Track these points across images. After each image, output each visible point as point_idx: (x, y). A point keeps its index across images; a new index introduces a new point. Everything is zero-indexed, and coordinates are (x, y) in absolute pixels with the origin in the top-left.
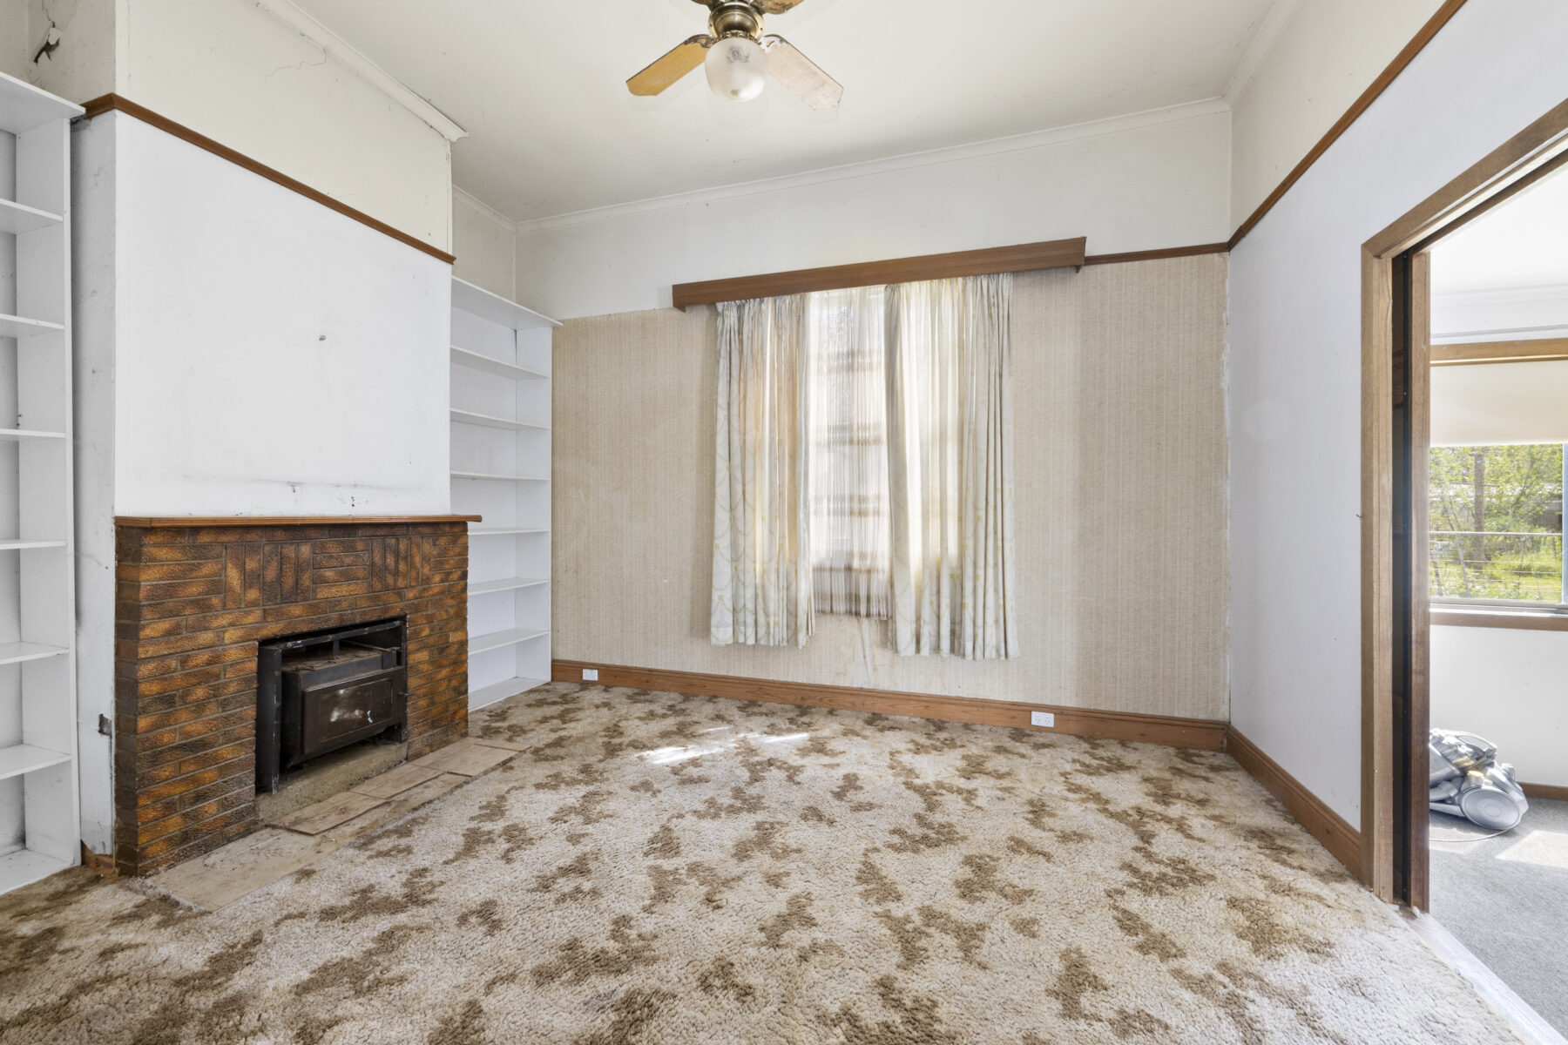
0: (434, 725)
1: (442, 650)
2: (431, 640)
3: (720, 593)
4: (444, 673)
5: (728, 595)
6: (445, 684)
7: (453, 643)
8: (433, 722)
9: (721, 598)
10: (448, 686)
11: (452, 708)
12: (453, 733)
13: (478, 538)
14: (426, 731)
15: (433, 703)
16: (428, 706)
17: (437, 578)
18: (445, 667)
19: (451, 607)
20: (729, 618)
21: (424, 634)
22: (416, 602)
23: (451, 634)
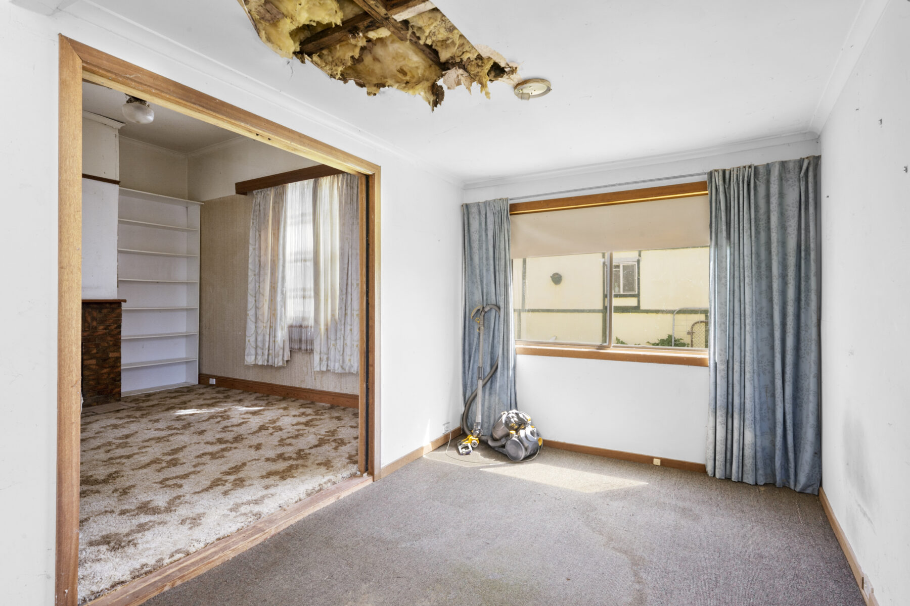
0: (99, 393)
1: (105, 360)
2: (98, 355)
3: (249, 338)
4: (105, 371)
5: (252, 339)
6: (106, 376)
7: (112, 358)
8: (98, 392)
9: (249, 341)
10: (108, 377)
11: (110, 387)
12: (111, 399)
13: (127, 311)
14: (94, 396)
15: (99, 384)
16: (96, 384)
17: (101, 327)
18: (106, 368)
19: (111, 341)
20: (253, 352)
21: (93, 352)
22: (88, 337)
23: (110, 353)
